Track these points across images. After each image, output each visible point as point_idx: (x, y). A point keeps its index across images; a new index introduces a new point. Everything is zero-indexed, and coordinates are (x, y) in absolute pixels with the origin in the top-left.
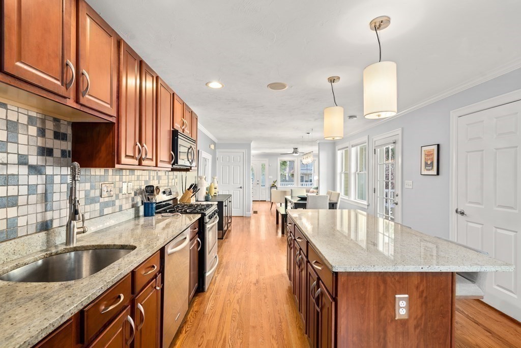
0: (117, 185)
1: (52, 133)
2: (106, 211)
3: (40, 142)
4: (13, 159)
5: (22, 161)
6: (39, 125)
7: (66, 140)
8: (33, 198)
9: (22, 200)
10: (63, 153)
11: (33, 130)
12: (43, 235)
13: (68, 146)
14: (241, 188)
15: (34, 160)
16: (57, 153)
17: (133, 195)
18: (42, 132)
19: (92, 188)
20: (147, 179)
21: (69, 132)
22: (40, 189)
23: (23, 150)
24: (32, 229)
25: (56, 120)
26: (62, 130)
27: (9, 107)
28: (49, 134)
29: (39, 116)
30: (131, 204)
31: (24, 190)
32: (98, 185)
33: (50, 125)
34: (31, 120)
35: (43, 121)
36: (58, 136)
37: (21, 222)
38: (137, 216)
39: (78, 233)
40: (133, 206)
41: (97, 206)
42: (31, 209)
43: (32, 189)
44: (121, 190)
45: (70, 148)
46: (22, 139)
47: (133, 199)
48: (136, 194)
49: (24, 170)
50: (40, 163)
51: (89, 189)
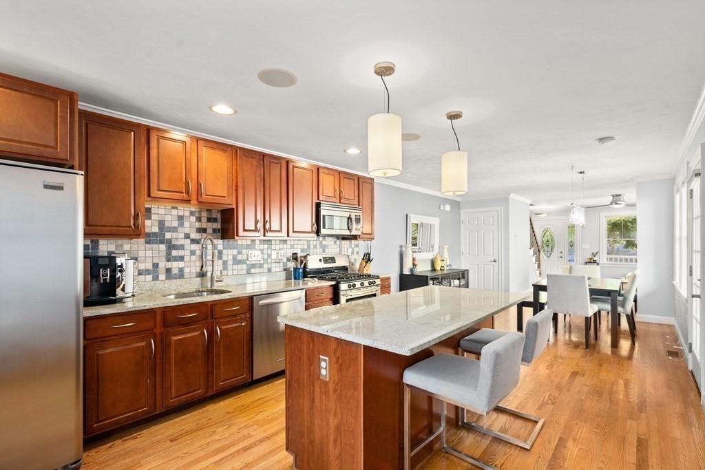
0: (265, 252)
1: (206, 219)
2: (253, 271)
3: (198, 225)
4: (182, 235)
5: (187, 236)
6: (197, 215)
7: (217, 222)
8: (193, 258)
9: (186, 258)
10: (215, 231)
11: (193, 219)
12: (199, 279)
13: (218, 226)
14: (495, 261)
15: (194, 236)
16: (210, 231)
17: (285, 260)
18: (199, 219)
19: (239, 253)
20: (306, 247)
21: (219, 216)
22: (198, 253)
23: (187, 231)
24: (194, 275)
25: (209, 211)
26: (214, 216)
27: (179, 208)
28: (204, 219)
29: (197, 210)
30: (282, 269)
31: (188, 253)
32: (244, 251)
33: (204, 214)
34: (192, 213)
35: (200, 212)
36: (209, 220)
37: (187, 270)
38: (288, 278)
39: (217, 281)
40: (285, 270)
41: (245, 266)
42: (192, 264)
43: (193, 253)
44: (269, 256)
45: (219, 227)
46: (186, 224)
47: (285, 265)
48: (288, 260)
49: (188, 241)
50: (197, 238)
51: (236, 254)
